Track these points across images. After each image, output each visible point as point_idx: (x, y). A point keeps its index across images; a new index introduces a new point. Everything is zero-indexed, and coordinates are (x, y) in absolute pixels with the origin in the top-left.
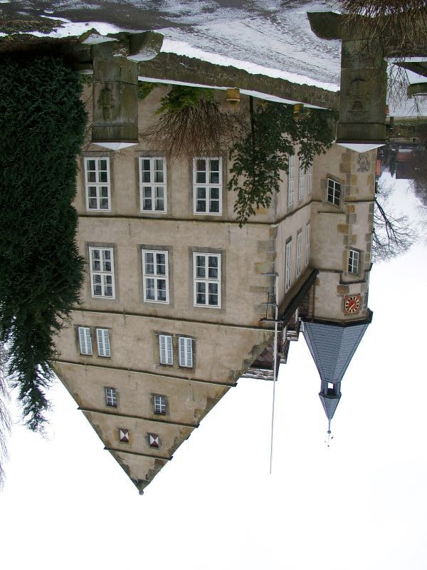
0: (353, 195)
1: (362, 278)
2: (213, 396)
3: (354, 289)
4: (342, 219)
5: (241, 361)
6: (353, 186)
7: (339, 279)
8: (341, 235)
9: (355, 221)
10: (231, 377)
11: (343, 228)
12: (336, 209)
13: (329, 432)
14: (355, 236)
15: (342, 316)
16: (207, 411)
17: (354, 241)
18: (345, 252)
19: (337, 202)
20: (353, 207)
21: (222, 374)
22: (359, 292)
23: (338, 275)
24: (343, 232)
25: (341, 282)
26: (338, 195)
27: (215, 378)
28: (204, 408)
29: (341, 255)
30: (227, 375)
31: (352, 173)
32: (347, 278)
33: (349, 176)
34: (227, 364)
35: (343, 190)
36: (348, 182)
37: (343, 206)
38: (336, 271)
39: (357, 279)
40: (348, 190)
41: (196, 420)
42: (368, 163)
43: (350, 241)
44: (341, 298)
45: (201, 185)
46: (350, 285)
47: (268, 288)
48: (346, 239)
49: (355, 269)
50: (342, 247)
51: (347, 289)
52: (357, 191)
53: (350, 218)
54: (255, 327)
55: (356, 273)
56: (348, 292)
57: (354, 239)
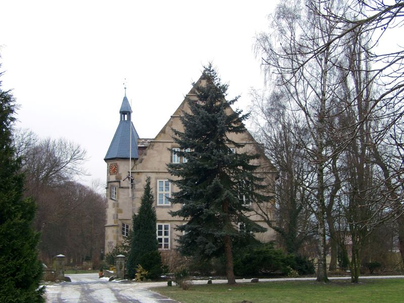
0: (115, 229)
1: (109, 184)
2: (162, 134)
3: (113, 178)
4: (120, 216)
5: (148, 154)
6: (115, 234)
7: (121, 184)
8: (120, 208)
9: (114, 215)
10: (153, 146)
11: (119, 211)
12: (124, 222)
13: (125, 88)
14: (114, 207)
15: (118, 162)
16: (166, 125)
17: (114, 204)
18: (118, 198)
19: (123, 225)
20: (115, 223)
21: (157, 147)
22: (111, 176)
23: (121, 186)
24: (119, 209)
25: (119, 182)
26: (123, 229)
27: (161, 144)
28: (167, 127)
29: (120, 197)
30: (155, 147)
31: (116, 241)
32: (117, 184)
33: (117, 239)
34: (155, 152)
35: (120, 232)
36: (117, 236)
37: (120, 223)
38: (122, 188)
39: (112, 184)
40: (117, 232)
41: (172, 120)
42: (108, 246)
43: (116, 204)
44: (120, 173)
45: (166, 237)
46: (115, 180)
47: (135, 191)
48: (118, 206)
49: (113, 189)
50: (120, 201)
51: (117, 178)
52: (113, 231)
53: (116, 216)
54: (141, 172)
55: (112, 186)
56: (116, 176)
57: (114, 206)
